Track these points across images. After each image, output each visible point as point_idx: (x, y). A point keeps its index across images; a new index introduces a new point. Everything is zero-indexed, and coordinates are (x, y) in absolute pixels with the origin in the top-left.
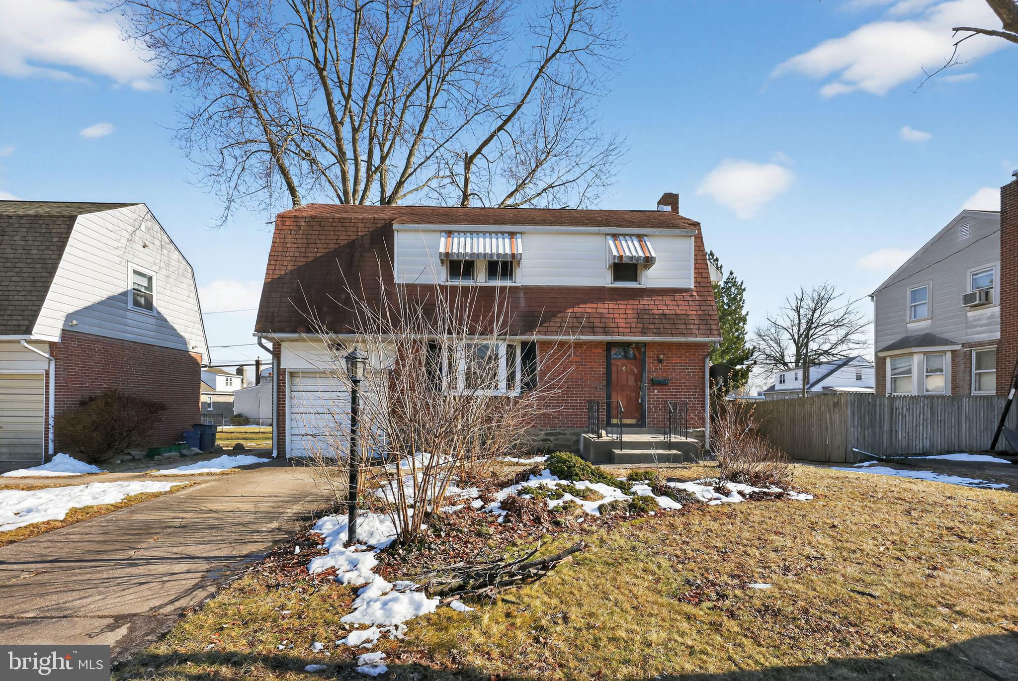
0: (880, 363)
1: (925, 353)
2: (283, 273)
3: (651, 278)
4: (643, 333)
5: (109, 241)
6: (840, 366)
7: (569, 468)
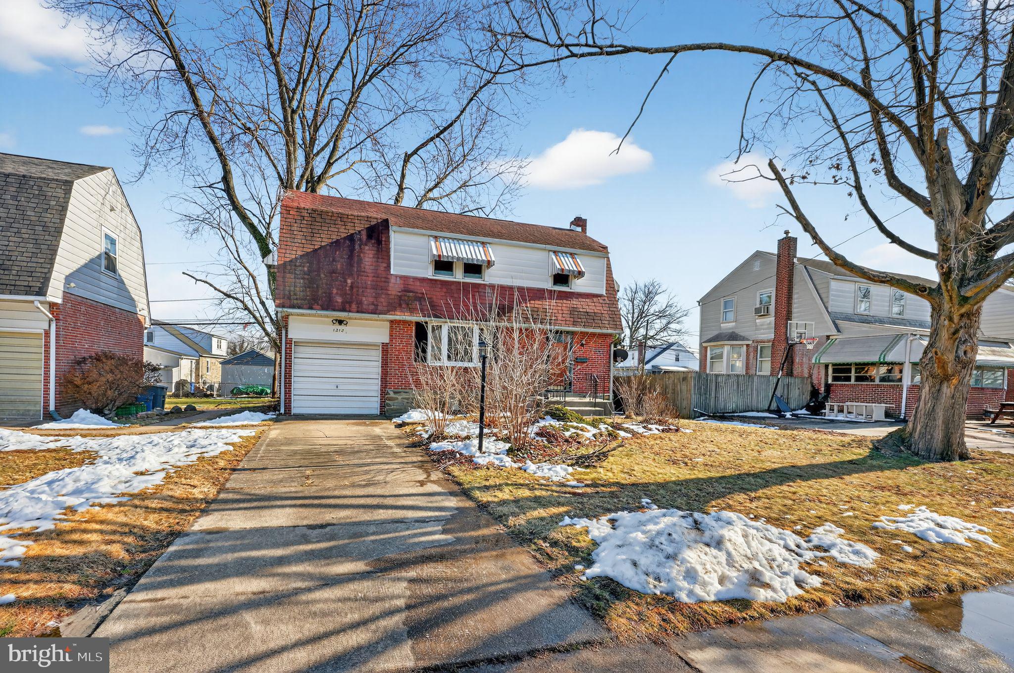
0: (703, 350)
1: (731, 345)
2: (294, 257)
3: (578, 285)
4: (575, 324)
5: (90, 205)
6: (665, 350)
7: (564, 414)
